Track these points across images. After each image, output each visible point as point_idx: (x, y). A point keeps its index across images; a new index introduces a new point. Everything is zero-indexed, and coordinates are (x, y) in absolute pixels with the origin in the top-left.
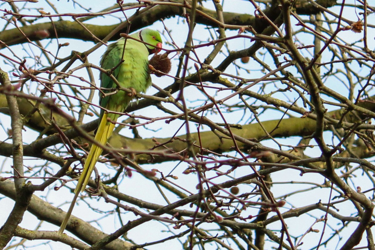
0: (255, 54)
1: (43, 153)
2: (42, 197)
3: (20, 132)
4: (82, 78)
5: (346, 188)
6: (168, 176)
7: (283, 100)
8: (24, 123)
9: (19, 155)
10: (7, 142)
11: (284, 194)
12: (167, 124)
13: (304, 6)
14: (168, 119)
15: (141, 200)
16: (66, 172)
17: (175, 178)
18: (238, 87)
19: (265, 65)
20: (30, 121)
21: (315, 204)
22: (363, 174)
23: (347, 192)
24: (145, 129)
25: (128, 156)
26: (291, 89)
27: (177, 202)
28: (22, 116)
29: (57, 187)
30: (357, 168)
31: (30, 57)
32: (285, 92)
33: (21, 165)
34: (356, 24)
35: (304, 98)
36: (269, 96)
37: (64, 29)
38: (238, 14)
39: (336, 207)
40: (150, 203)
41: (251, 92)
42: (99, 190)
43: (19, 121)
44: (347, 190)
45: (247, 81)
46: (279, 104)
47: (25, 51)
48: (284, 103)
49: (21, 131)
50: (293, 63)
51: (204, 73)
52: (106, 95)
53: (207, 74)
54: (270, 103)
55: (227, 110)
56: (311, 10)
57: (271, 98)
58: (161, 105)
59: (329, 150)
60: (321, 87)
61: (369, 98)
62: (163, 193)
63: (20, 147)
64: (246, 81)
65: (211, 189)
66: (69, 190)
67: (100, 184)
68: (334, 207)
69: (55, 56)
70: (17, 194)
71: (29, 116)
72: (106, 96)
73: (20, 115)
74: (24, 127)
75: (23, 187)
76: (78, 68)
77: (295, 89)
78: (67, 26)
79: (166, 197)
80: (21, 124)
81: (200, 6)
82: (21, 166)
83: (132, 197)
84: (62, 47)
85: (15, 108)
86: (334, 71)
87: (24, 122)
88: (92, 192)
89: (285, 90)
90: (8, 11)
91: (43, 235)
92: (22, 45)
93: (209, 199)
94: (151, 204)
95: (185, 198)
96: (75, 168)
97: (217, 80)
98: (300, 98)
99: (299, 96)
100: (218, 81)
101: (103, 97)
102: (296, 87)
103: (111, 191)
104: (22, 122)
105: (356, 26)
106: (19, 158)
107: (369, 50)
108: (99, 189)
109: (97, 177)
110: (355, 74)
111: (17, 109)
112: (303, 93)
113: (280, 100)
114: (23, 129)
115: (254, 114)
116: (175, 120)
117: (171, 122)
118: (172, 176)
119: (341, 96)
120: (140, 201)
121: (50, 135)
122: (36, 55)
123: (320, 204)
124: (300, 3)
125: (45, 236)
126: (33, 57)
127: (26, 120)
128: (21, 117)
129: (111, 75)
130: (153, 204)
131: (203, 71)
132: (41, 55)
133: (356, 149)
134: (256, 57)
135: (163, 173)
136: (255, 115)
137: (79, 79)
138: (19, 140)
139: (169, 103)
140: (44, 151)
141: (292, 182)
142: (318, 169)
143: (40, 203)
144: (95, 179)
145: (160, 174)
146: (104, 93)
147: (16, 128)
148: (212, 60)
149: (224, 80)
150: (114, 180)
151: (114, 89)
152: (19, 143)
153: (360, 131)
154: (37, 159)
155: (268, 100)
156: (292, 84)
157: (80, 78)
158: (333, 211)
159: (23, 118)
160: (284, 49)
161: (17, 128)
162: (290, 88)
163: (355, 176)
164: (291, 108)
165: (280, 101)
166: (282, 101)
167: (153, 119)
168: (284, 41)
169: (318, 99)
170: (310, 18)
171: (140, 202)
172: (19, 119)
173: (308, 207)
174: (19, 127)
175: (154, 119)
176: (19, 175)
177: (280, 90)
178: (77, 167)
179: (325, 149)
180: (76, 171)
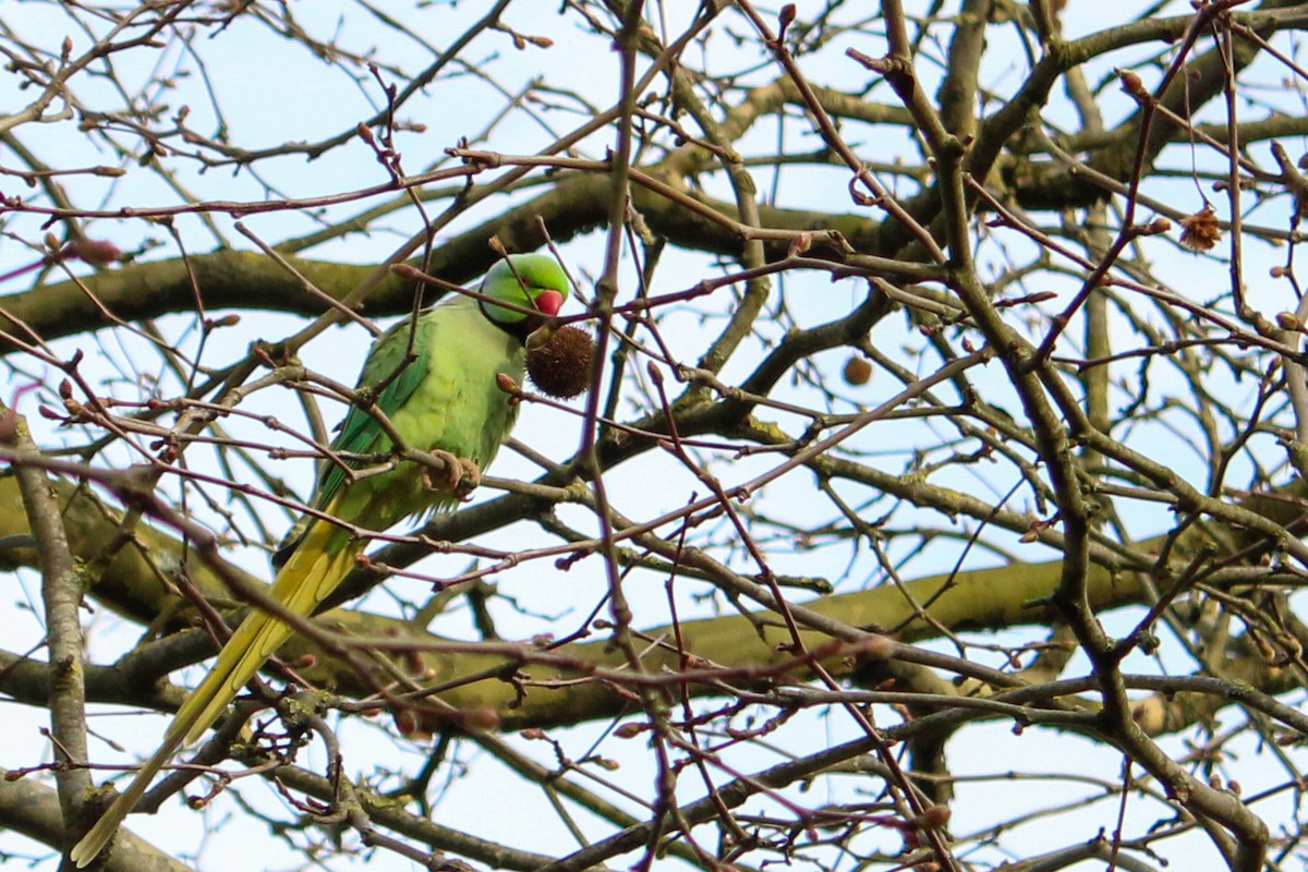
0: (868, 338)
1: (159, 691)
2: (185, 857)
3: (72, 617)
4: (271, 421)
5: (1171, 774)
6: (585, 759)
7: (967, 492)
8: (84, 586)
9: (72, 692)
10: (36, 656)
11: (992, 823)
12: (563, 572)
13: (1043, 181)
14: (566, 556)
15: (496, 844)
16: (232, 749)
17: (610, 765)
18: (801, 443)
19: (903, 372)
20: (105, 577)
21: (1085, 844)
22: (1260, 749)
23: (1175, 787)
24: (518, 614)
25: (402, 661)
26: (995, 454)
27: (608, 840)
28: (78, 562)
29: (198, 798)
30: (1239, 730)
31: (126, 379)
32: (974, 466)
33: (79, 726)
34: (1197, 219)
35: (1039, 482)
36: (919, 480)
37: (233, 277)
38: (822, 214)
39: (1157, 853)
40: (526, 853)
41: (860, 468)
42: (342, 804)
43: (68, 579)
44: (1174, 780)
45: (834, 422)
46: (956, 504)
47: (108, 357)
48: (972, 502)
49: (77, 612)
50: (985, 355)
51: (699, 405)
52: (356, 474)
53: (707, 409)
54: (924, 503)
55: (798, 543)
56: (1069, 193)
57: (927, 486)
58: (555, 518)
59: (1109, 645)
60: (1082, 436)
61: (1273, 490)
62: (567, 816)
63: (73, 667)
64: (830, 420)
65: (722, 794)
66: (265, 827)
67: (344, 784)
68: (1150, 853)
69: (193, 361)
70: (68, 826)
71: (103, 562)
72: (356, 478)
73: (70, 558)
74: (87, 599)
75: (86, 803)
76: (259, 383)
77: (1005, 452)
78: (243, 267)
79: (579, 832)
80: (75, 589)
81: (694, 189)
82: (77, 730)
83: (465, 835)
84: (215, 331)
85: (56, 535)
86: (1154, 400)
87: (85, 582)
88: (316, 810)
89: (974, 458)
90: (10, 198)
92: (96, 337)
93: (728, 836)
94: (529, 856)
95: (634, 827)
96: (259, 734)
97: (741, 427)
98: (1026, 483)
99: (1020, 477)
100: (744, 431)
101: (348, 481)
102: (1012, 445)
103: (394, 814)
104: (77, 583)
105: (1198, 227)
106: (70, 705)
107: (1249, 308)
108: (341, 800)
109: (334, 761)
110: (1223, 410)
111: (60, 538)
112: (1036, 466)
113: (956, 493)
114: (85, 606)
115: (871, 541)
116: (589, 558)
117: (574, 565)
118: (597, 760)
119: (1151, 466)
120: (493, 847)
121: (183, 630)
122: (142, 369)
123: (1102, 842)
124: (1029, 170)
126: (133, 377)
127: (93, 575)
128: (75, 566)
129: (374, 406)
130: (534, 855)
131: (693, 398)
132: (163, 371)
133: (1237, 665)
134: (872, 347)
135: (560, 745)
136: (874, 544)
137: (261, 424)
138: (68, 642)
139: (574, 505)
140: (164, 684)
141: (1011, 776)
142: (1075, 710)
143: (155, 862)
144: (329, 769)
145: (552, 747)
146: (351, 471)
147: (58, 603)
148: (722, 363)
149: (765, 430)
150: (417, 788)
151: (383, 454)
152: (72, 652)
153: (1231, 590)
154: (140, 713)
155: (917, 490)
156: (998, 437)
157: (265, 420)
158: (1145, 865)
159: (81, 570)
160: (952, 309)
161: (64, 602)
162: (990, 451)
163: (1233, 757)
164: (997, 515)
165: (957, 497)
166: (963, 495)
167: (514, 554)
168: (947, 274)
169: (1065, 471)
170: (1063, 219)
171: (493, 851)
172: (66, 573)
173: (1061, 853)
174: (68, 598)
175: (517, 557)
176: (69, 760)
177: (958, 459)
178: (267, 730)
179: (1097, 639)
180: (265, 743)
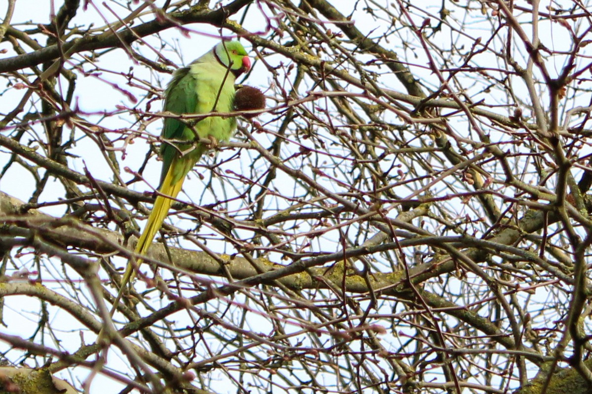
51: (204, 11)
72: (183, 155)
91: (16, 291)
125: (18, 291)
146: (181, 151)
149: (232, 24)
151: (190, 141)
